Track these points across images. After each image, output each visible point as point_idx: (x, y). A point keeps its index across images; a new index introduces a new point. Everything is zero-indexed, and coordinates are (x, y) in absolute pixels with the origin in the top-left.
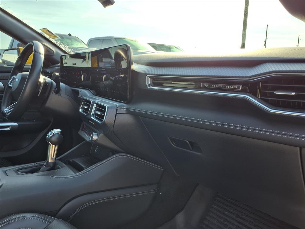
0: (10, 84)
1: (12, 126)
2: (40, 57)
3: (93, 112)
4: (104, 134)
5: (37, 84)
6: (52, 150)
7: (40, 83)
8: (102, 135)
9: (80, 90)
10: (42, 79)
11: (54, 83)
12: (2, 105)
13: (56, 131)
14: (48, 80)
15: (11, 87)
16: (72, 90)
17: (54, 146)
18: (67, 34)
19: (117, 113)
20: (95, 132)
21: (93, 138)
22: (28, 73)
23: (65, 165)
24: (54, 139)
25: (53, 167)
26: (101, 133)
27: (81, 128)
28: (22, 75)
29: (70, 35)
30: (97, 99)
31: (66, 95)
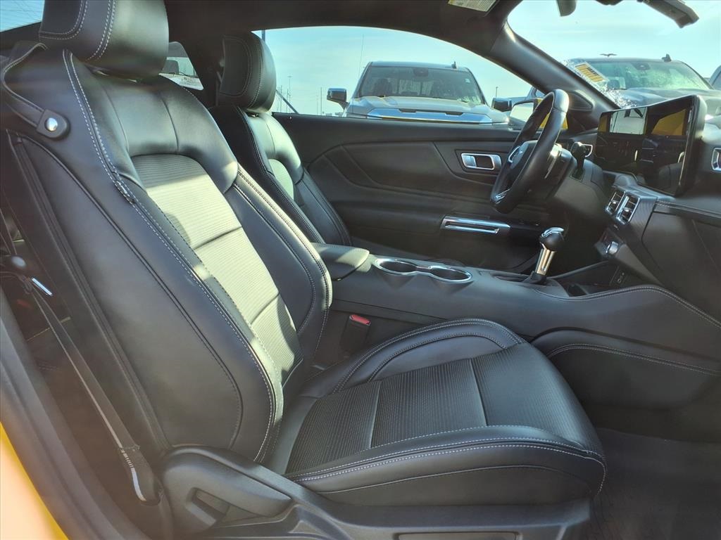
0: (511, 159)
1: (501, 228)
2: (560, 117)
3: (620, 211)
4: (628, 245)
5: (546, 159)
6: (545, 257)
7: (552, 158)
8: (625, 246)
9: (618, 175)
10: (557, 151)
11: (575, 160)
12: (493, 190)
13: (557, 230)
14: (567, 154)
15: (510, 163)
16: (605, 174)
17: (548, 251)
18: (660, 58)
19: (655, 210)
20: (616, 241)
21: (611, 249)
22: (537, 141)
23: (559, 284)
24: (550, 241)
25: (542, 281)
26: (624, 243)
27: (601, 239)
28: (529, 144)
29: (667, 59)
30: (634, 189)
31: (591, 181)
